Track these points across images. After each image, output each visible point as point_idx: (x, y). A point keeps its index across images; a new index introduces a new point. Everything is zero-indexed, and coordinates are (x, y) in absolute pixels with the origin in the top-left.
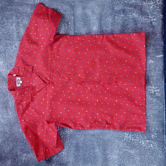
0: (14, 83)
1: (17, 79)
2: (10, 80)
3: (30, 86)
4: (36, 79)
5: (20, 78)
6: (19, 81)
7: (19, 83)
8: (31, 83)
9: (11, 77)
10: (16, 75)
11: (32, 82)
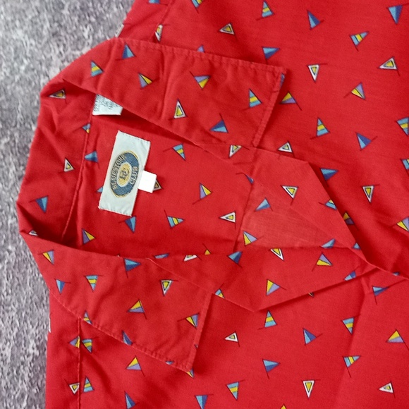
0: (84, 172)
1: (117, 150)
2: (59, 136)
3: (218, 240)
4: (292, 191)
5: (147, 145)
6: (127, 166)
7: (122, 184)
8: (231, 217)
9: (69, 110)
10: (117, 110)
11: (246, 208)
